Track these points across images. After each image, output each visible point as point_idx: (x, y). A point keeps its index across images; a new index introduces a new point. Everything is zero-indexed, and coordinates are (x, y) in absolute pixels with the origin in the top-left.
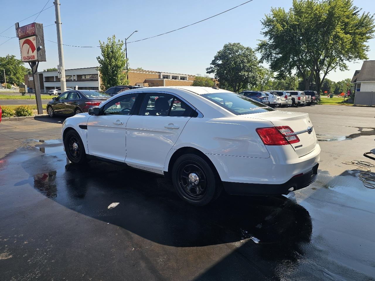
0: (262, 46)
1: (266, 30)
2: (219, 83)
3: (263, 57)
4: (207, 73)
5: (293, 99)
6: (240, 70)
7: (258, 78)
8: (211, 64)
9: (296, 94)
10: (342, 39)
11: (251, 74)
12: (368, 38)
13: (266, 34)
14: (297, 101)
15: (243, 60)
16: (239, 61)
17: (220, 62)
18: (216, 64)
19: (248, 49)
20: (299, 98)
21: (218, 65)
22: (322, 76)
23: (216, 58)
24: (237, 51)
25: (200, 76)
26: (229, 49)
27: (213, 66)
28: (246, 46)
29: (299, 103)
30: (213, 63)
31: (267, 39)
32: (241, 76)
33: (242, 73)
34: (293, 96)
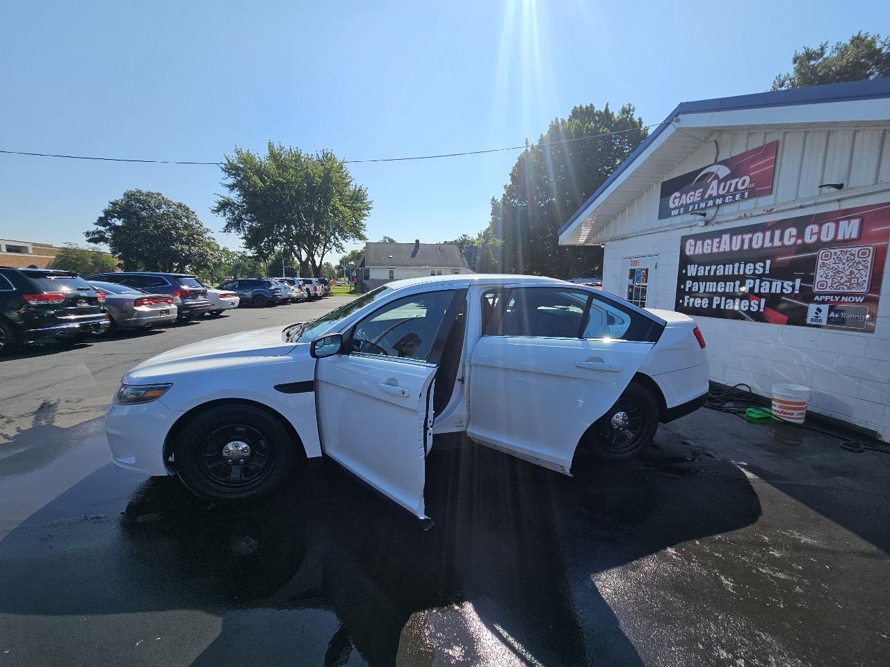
0: (224, 206)
1: (231, 181)
2: (122, 262)
3: (229, 223)
4: (90, 241)
5: (308, 290)
6: (173, 241)
7: (210, 257)
8: (96, 224)
9: (310, 282)
10: (341, 212)
11: (195, 250)
12: (364, 215)
13: (232, 187)
14: (312, 292)
15: (175, 224)
16: (167, 225)
17: (119, 223)
18: (110, 224)
19: (180, 206)
20: (315, 289)
21: (115, 228)
22: (317, 259)
23: (109, 214)
24: (159, 207)
25: (74, 247)
26: (139, 201)
27: (102, 228)
28: (176, 200)
29: (316, 295)
30: (102, 221)
31: (235, 196)
32: (176, 251)
33: (177, 246)
34: (307, 286)
